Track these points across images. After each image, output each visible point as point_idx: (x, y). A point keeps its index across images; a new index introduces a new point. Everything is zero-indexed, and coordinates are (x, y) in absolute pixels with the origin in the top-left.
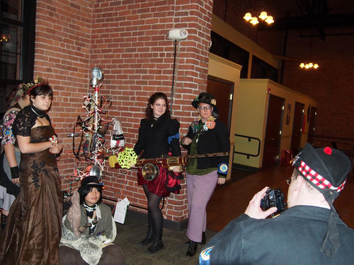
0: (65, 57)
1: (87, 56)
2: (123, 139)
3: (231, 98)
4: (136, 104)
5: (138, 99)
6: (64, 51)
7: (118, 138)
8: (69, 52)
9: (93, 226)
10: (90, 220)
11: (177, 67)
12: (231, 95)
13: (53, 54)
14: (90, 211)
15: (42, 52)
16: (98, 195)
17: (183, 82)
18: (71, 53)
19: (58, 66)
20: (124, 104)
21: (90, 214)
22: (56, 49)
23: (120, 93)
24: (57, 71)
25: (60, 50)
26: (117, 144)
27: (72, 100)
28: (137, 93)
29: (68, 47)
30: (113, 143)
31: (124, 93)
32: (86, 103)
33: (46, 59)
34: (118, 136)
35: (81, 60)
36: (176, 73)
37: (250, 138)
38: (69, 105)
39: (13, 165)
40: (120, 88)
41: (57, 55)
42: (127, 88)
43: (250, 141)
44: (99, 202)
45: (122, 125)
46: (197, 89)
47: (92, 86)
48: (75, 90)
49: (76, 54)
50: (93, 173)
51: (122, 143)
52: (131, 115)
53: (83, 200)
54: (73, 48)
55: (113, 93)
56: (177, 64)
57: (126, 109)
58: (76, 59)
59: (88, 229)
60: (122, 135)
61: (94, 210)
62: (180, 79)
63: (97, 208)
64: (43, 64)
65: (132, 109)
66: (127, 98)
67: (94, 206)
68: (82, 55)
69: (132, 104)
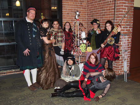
0: (75, 8)
1: (85, 6)
6: (74, 5)
8: (77, 5)
11: (116, 6)
13: (70, 7)
15: (65, 7)
17: (118, 13)
18: (78, 6)
19: (72, 12)
22: (71, 5)
24: (71, 14)
25: (73, 5)
29: (76, 3)
33: (67, 9)
35: (82, 8)
36: (116, 9)
41: (72, 7)
49: (80, 6)
54: (79, 3)
56: (116, 5)
58: (80, 8)
61: (72, 67)
62: (117, 12)
64: (65, 12)
68: (83, 6)
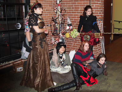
2: (71, 25)
3: (112, 5)
4: (74, 10)
5: (75, 8)
7: (70, 25)
9: (63, 62)
10: (62, 60)
12: (112, 4)
14: (61, 56)
16: (64, 49)
20: (69, 10)
21: (61, 58)
23: (67, 6)
26: (69, 28)
27: (46, 10)
28: (75, 6)
30: (68, 28)
31: (69, 6)
32: (55, 11)
34: (69, 24)
37: (119, 22)
38: (46, 12)
39: (30, 40)
40: (67, 4)
42: (70, 3)
43: (119, 23)
44: (64, 52)
45: (71, 20)
46: (100, 2)
47: (57, 4)
48: (47, 6)
50: (60, 41)
51: (71, 27)
52: (72, 15)
53: (58, 52)
55: (64, 6)
57: (70, 13)
59: (61, 64)
60: (71, 24)
61: (63, 56)
63: (64, 55)
65: (72, 13)
66: (70, 8)
67: (62, 54)
69: (72, 10)
